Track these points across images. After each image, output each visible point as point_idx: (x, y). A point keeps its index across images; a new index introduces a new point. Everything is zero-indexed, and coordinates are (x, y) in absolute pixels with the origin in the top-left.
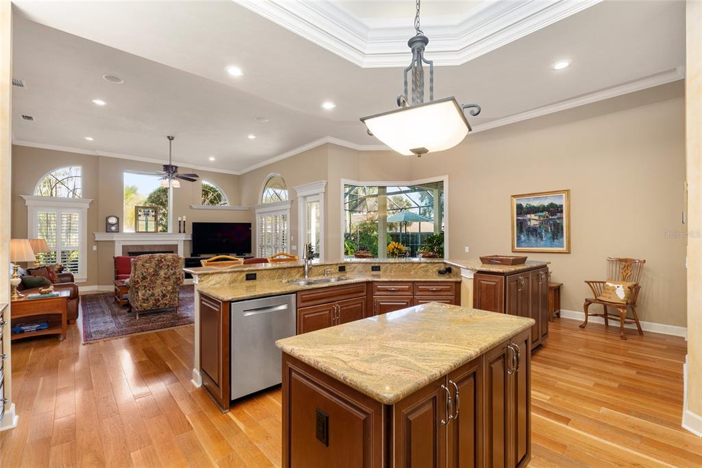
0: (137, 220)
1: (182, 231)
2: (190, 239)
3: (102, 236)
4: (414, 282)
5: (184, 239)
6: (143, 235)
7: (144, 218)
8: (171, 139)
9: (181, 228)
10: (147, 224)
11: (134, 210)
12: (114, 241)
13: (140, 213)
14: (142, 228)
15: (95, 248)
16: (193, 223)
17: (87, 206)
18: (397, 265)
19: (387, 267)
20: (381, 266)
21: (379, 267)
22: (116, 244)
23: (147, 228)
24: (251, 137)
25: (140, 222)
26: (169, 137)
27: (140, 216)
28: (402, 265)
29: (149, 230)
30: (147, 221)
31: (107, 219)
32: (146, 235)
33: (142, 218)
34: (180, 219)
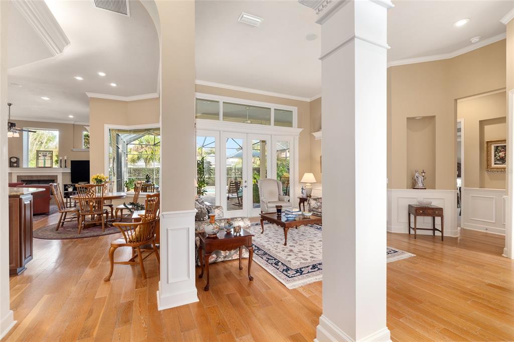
0: (37, 159)
1: (63, 166)
5: (63, 171)
8: (10, 105)
10: (45, 162)
11: (35, 153)
13: (40, 155)
14: (41, 165)
16: (72, 161)
22: (13, 175)
23: (45, 164)
25: (40, 161)
26: (8, 104)
27: (40, 156)
29: (46, 166)
30: (45, 160)
31: (10, 159)
32: (44, 168)
33: (42, 158)
34: (61, 158)
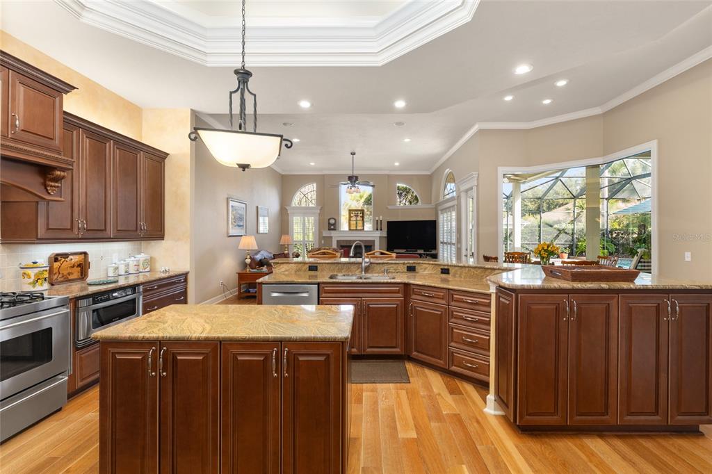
0: (350, 220)
1: (379, 228)
2: (386, 235)
3: (326, 233)
4: (449, 289)
5: (379, 235)
6: (354, 232)
7: (355, 219)
8: (353, 154)
9: (378, 225)
10: (357, 223)
11: (348, 213)
12: (331, 237)
13: (352, 215)
14: (353, 227)
15: (323, 242)
16: (388, 222)
17: (319, 211)
18: (467, 269)
19: (456, 271)
20: (450, 269)
21: (448, 270)
22: (333, 240)
23: (356, 227)
24: (407, 140)
25: (352, 222)
26: (351, 154)
27: (352, 217)
28: (472, 270)
29: (358, 228)
30: (356, 221)
31: (329, 220)
32: (356, 232)
33: (354, 219)
34: (377, 218)
